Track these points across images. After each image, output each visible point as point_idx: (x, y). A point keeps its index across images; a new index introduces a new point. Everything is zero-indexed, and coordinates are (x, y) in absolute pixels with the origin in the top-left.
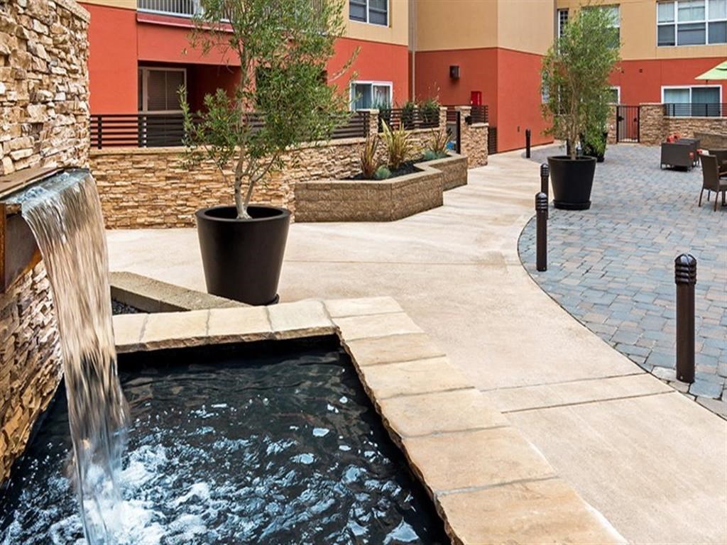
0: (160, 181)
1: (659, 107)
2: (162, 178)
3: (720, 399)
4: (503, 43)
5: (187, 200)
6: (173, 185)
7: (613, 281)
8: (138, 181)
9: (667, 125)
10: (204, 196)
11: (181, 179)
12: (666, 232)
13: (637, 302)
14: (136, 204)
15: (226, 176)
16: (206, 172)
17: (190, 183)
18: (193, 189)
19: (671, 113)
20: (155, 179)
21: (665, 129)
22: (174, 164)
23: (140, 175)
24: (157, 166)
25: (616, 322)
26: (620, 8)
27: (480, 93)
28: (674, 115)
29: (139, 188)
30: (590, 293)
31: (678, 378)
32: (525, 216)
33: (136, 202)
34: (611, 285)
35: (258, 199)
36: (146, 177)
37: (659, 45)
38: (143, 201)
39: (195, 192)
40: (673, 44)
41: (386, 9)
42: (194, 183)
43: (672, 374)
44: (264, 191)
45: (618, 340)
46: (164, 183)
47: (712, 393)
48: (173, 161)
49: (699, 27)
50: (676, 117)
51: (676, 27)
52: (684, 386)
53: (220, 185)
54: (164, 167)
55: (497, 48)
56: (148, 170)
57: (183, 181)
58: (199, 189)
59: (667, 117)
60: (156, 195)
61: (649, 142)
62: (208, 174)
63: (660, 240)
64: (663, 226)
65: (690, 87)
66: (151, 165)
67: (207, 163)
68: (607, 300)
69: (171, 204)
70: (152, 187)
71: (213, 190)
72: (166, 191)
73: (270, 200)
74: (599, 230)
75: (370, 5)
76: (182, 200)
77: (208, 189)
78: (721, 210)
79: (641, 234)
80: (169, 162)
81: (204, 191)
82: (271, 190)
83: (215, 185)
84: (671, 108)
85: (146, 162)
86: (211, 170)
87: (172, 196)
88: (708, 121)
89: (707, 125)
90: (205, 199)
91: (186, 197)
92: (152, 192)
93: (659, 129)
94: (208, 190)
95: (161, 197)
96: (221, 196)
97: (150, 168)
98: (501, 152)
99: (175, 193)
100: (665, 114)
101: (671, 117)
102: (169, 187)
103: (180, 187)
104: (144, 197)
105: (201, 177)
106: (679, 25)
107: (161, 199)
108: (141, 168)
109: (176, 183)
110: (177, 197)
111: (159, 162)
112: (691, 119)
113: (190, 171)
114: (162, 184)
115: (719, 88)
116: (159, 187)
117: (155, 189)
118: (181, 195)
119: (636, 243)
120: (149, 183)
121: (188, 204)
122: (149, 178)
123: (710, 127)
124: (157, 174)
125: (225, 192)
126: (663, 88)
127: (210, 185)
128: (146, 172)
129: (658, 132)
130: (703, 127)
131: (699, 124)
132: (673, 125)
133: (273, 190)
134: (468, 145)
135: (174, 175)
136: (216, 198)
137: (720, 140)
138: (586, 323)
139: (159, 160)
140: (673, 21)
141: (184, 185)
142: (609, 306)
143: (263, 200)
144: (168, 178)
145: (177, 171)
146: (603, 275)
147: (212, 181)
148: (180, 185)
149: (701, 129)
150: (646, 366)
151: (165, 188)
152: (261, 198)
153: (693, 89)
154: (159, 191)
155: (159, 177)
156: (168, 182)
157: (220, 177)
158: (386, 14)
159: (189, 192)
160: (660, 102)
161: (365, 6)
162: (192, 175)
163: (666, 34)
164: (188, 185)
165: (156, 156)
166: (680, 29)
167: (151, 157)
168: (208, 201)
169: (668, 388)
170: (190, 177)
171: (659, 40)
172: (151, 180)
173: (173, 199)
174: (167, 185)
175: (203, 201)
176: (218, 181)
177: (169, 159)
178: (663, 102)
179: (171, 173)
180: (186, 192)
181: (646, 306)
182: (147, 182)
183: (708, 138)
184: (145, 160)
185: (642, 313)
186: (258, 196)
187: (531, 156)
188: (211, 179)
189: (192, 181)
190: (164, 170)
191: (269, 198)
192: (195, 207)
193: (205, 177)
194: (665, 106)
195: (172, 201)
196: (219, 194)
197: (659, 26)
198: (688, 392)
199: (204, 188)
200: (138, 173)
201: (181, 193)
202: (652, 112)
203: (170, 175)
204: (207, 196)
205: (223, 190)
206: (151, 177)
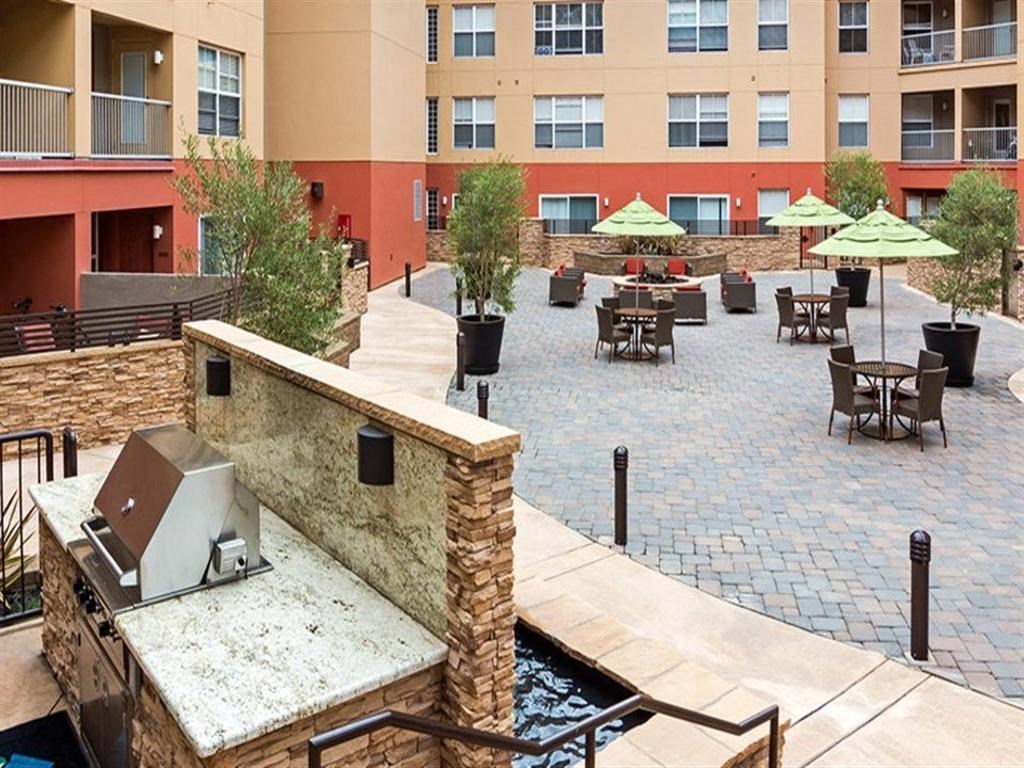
0: (36, 398)
1: (539, 222)
2: (39, 394)
3: (645, 553)
4: (377, 155)
5: (72, 417)
6: (54, 401)
7: (546, 460)
8: (8, 400)
9: (548, 243)
10: (92, 410)
11: (65, 391)
12: (574, 395)
13: (571, 479)
14: (6, 430)
15: (120, 382)
16: (97, 380)
17: (77, 395)
18: (79, 402)
19: (552, 231)
20: (30, 396)
21: (546, 248)
22: (55, 375)
23: (11, 393)
24: (34, 379)
25: (562, 502)
26: (495, 100)
27: (349, 217)
28: (554, 233)
29: (9, 409)
30: (531, 475)
31: (616, 542)
32: (441, 388)
33: (5, 427)
34: (547, 464)
35: (159, 405)
36: (18, 394)
37: (537, 146)
38: (15, 426)
39: (82, 405)
40: (550, 146)
41: (237, 114)
42: (81, 395)
43: (611, 540)
44: (167, 396)
45: (567, 518)
46: (42, 400)
47: (639, 550)
48: (54, 371)
49: (575, 129)
50: (556, 235)
51: (554, 127)
52: (620, 548)
53: (114, 394)
54: (43, 379)
55: (369, 162)
56: (20, 385)
57: (66, 394)
58: (87, 402)
59: (547, 234)
60: (32, 416)
61: (528, 262)
62: (99, 382)
63: (572, 406)
64: (571, 388)
65: (568, 196)
66: (25, 379)
67: (97, 370)
68: (547, 481)
69: (51, 424)
70: (26, 407)
71: (105, 401)
72: (45, 409)
73: (173, 405)
74: (516, 399)
75: (220, 113)
76: (66, 417)
77: (98, 400)
78: (615, 361)
79: (554, 400)
80: (48, 372)
81: (93, 404)
82: (173, 393)
83: (107, 395)
84: (552, 224)
85: (18, 376)
86: (102, 377)
87: (53, 414)
88: (588, 239)
89: (587, 243)
90: (94, 413)
91: (71, 413)
92: (27, 412)
93: (539, 248)
94: (99, 402)
95: (39, 417)
96: (115, 408)
97: (24, 383)
98: (375, 289)
99: (57, 410)
100: (545, 231)
101: (552, 235)
102: (48, 404)
103: (64, 402)
104: (17, 420)
105: (89, 387)
106: (557, 125)
107: (39, 420)
108: (12, 384)
109: (58, 398)
110: (58, 415)
111: (36, 374)
112: (570, 238)
113: (76, 380)
114: (40, 401)
115: (595, 198)
116: (35, 406)
117: (31, 408)
118: (64, 412)
119: (552, 413)
120: (22, 402)
121: (73, 421)
122: (22, 395)
123: (589, 245)
124: (34, 389)
125: (120, 402)
126: (541, 196)
127: (100, 396)
128: (18, 389)
129: (538, 251)
130: (582, 245)
131: (579, 242)
132: (553, 244)
133: (176, 392)
134: (349, 292)
135: (54, 388)
136: (108, 410)
137: (600, 261)
138: (538, 506)
139: (35, 371)
140: (551, 119)
141: (68, 399)
142: (551, 486)
143: (166, 406)
144: (47, 393)
145: (59, 383)
146: (536, 454)
147: (103, 390)
148: (65, 399)
149: (581, 248)
150: (592, 538)
151: (44, 405)
152: (163, 404)
153: (571, 198)
154: (36, 409)
155: (34, 393)
156: (48, 398)
157: (113, 384)
158: (237, 121)
159: (75, 407)
160: (537, 215)
161: (214, 114)
162: (78, 385)
163: (543, 134)
164: (73, 399)
165: (32, 368)
166: (559, 129)
167: (24, 369)
168: (99, 415)
169: (611, 551)
170: (76, 388)
171: (536, 141)
172: (24, 397)
173: (54, 417)
174: (46, 401)
175: (92, 416)
176: (110, 390)
177: (48, 368)
178: (541, 218)
179: (50, 385)
180: (70, 408)
181: (580, 482)
182: (19, 400)
183: (587, 258)
184: (17, 374)
185: (578, 490)
186: (160, 402)
187: (412, 294)
188: (101, 388)
189: (79, 392)
190: (41, 383)
191: (171, 402)
192: (82, 424)
193: (94, 387)
194: (545, 221)
195: (53, 420)
196: (111, 405)
197: (537, 125)
198: (624, 553)
199: (94, 400)
200: (9, 390)
201: (64, 409)
202: (533, 228)
203: (49, 389)
204: (96, 410)
205: (117, 400)
206: (26, 394)
